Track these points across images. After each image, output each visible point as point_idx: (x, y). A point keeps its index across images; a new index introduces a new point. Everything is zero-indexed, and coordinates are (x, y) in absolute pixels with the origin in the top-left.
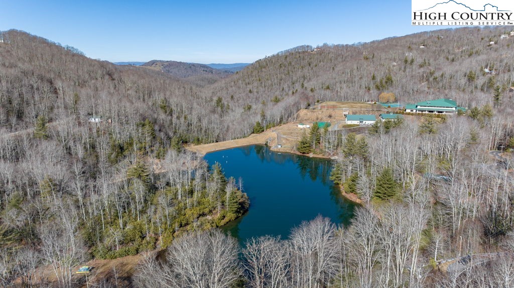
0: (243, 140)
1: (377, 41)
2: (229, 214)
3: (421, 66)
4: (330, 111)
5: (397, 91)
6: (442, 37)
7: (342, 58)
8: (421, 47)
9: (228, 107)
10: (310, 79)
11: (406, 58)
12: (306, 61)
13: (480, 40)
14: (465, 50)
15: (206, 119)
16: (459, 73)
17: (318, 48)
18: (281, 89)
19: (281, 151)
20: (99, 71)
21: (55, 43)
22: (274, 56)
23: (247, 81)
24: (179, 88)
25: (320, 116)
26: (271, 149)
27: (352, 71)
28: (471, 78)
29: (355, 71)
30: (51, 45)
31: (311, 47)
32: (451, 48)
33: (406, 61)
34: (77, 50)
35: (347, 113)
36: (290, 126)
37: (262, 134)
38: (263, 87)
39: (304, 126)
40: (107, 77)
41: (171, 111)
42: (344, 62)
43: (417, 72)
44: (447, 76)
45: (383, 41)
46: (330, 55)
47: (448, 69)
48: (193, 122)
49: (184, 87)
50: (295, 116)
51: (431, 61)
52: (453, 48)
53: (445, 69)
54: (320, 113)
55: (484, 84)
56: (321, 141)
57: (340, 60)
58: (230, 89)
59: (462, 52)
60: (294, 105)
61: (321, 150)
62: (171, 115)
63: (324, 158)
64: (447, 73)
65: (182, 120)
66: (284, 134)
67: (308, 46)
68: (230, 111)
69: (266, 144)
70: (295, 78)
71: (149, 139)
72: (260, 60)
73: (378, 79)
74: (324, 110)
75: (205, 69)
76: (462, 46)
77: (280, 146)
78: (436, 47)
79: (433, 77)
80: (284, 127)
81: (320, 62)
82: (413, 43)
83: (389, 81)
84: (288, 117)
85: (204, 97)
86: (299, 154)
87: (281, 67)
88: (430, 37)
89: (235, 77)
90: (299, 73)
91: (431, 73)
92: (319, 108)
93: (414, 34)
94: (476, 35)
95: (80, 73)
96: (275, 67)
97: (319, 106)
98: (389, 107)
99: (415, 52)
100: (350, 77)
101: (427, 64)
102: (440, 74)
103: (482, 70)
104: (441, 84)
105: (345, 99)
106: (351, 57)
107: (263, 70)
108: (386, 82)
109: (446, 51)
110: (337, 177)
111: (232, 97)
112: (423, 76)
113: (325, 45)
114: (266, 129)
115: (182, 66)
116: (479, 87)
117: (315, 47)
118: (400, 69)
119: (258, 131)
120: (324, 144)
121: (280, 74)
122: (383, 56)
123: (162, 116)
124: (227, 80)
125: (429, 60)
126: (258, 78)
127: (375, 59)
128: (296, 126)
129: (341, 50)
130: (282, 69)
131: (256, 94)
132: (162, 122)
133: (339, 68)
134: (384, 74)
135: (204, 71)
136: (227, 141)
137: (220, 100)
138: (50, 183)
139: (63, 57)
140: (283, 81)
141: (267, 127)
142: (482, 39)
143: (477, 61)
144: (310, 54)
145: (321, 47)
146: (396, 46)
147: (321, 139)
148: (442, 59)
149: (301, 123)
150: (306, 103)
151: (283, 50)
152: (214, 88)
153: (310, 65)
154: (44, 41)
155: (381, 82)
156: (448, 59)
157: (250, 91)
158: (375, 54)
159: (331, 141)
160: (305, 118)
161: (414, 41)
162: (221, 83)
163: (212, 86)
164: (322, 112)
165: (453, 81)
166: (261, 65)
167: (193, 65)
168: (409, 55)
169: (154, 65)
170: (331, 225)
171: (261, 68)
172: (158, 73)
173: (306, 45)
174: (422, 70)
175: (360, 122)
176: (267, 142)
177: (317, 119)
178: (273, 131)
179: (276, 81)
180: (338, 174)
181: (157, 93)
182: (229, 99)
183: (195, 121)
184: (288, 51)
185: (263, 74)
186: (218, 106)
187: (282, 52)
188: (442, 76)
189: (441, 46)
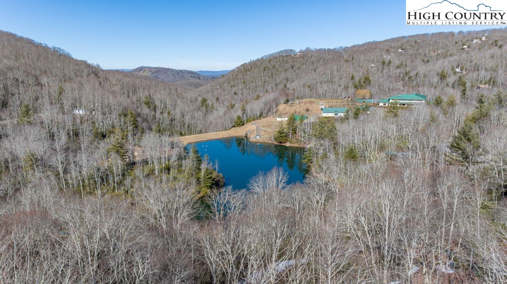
0: (224, 132)
1: (357, 45)
2: (203, 189)
3: (398, 67)
4: (308, 106)
5: (374, 89)
6: (419, 41)
7: (324, 61)
8: (399, 51)
9: (213, 107)
10: (292, 81)
11: (383, 60)
12: (290, 64)
13: (454, 44)
14: (440, 54)
15: (189, 115)
16: (432, 72)
17: (301, 52)
18: (265, 91)
19: (259, 141)
20: (85, 70)
21: (41, 44)
22: (258, 60)
23: (232, 83)
24: (165, 89)
25: (298, 110)
26: (250, 140)
27: (332, 72)
28: (443, 77)
29: (334, 72)
30: (38, 46)
31: (295, 51)
32: (427, 51)
33: (384, 63)
34: (63, 50)
35: (324, 107)
36: (270, 119)
37: (242, 127)
38: (247, 89)
39: (283, 119)
40: (93, 75)
41: (155, 107)
42: (326, 65)
43: (394, 72)
44: (421, 74)
45: (364, 45)
46: (312, 59)
47: (422, 69)
48: (176, 117)
49: (169, 88)
50: (275, 110)
51: (408, 62)
52: (429, 51)
53: (419, 69)
54: (298, 107)
55: (455, 82)
56: (297, 132)
57: (322, 63)
58: (216, 92)
59: (437, 55)
60: (274, 100)
61: (297, 140)
62: (155, 111)
63: (299, 147)
64: (421, 73)
65: (166, 115)
66: (263, 127)
67: (291, 50)
68: (214, 111)
69: (246, 136)
70: (278, 81)
71: (131, 128)
72: (245, 63)
73: (357, 79)
74: (302, 105)
75: (193, 76)
76: (438, 49)
77: (258, 137)
78: (414, 50)
79: (408, 76)
80: (264, 121)
81: (303, 65)
82: (391, 47)
83: (367, 80)
84: (268, 112)
85: (189, 98)
86: (277, 144)
87: (265, 70)
88: (408, 41)
89: (221, 80)
90: (283, 76)
91: (406, 73)
92: (298, 103)
93: (393, 38)
94: (450, 39)
95: (66, 71)
96: (260, 71)
97: (297, 101)
98: (364, 102)
99: (393, 54)
100: (330, 78)
101: (404, 65)
102: (415, 73)
103: (453, 69)
104: (415, 83)
105: (323, 96)
106: (332, 60)
107: (248, 73)
108: (364, 82)
109: (423, 54)
110: (309, 160)
111: (217, 99)
112: (399, 76)
113: (308, 49)
114: (246, 123)
115: (169, 73)
116: (450, 84)
117: (299, 51)
118: (378, 70)
119: (239, 125)
120: (300, 133)
121: (264, 77)
122: (362, 57)
123: (146, 111)
124: (213, 83)
125: (406, 62)
126: (242, 81)
127: (354, 61)
128: (274, 120)
129: (323, 54)
130: (266, 72)
131: (240, 96)
132: (145, 116)
133: (321, 69)
134: (363, 74)
135: (191, 77)
136: (209, 134)
137: (204, 101)
138: (32, 158)
139: (50, 56)
140: (267, 83)
141: (248, 121)
142: (456, 43)
143: (449, 61)
144: (293, 58)
145: (304, 51)
146: (375, 49)
147: (298, 130)
148: (418, 61)
149: (280, 116)
150: (285, 99)
151: (267, 54)
152: (200, 91)
153: (293, 68)
154: (30, 42)
155: (360, 82)
156: (423, 61)
157: (235, 93)
158: (355, 56)
159: (306, 131)
160: (284, 112)
161: (393, 45)
162: (208, 87)
163: (198, 89)
164: (300, 106)
165: (426, 79)
166: (245, 69)
167: (181, 71)
168: (387, 58)
169: (142, 71)
170: (284, 174)
171: (246, 72)
172: (146, 78)
173: (290, 49)
174: (399, 70)
175: (335, 114)
176: (247, 134)
177: (295, 113)
178: (252, 124)
179: (260, 83)
180: (310, 157)
181: (141, 90)
182: (215, 101)
183: (178, 116)
184: (272, 55)
185: (248, 77)
186: (202, 106)
187: (266, 55)
188: (416, 75)
189: (418, 50)
